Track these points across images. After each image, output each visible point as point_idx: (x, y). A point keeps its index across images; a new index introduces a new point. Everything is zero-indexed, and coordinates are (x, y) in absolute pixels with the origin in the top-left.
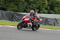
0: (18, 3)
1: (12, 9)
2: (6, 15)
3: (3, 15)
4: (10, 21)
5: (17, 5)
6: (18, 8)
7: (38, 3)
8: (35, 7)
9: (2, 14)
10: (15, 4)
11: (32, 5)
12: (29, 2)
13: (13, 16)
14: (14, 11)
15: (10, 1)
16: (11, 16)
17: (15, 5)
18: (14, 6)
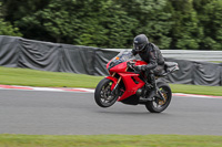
0: (109, 19)
1: (92, 39)
2: (75, 58)
3: (65, 58)
4: (88, 73)
5: (105, 25)
6: (108, 34)
7: (170, 19)
8: (159, 31)
9: (63, 53)
10: (100, 24)
11: (151, 23)
12: (142, 17)
13: (94, 59)
14: (98, 45)
15: (86, 15)
16: (90, 60)
17: (101, 27)
18: (97, 30)
